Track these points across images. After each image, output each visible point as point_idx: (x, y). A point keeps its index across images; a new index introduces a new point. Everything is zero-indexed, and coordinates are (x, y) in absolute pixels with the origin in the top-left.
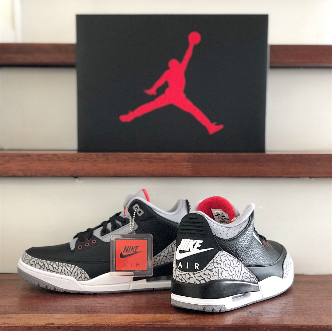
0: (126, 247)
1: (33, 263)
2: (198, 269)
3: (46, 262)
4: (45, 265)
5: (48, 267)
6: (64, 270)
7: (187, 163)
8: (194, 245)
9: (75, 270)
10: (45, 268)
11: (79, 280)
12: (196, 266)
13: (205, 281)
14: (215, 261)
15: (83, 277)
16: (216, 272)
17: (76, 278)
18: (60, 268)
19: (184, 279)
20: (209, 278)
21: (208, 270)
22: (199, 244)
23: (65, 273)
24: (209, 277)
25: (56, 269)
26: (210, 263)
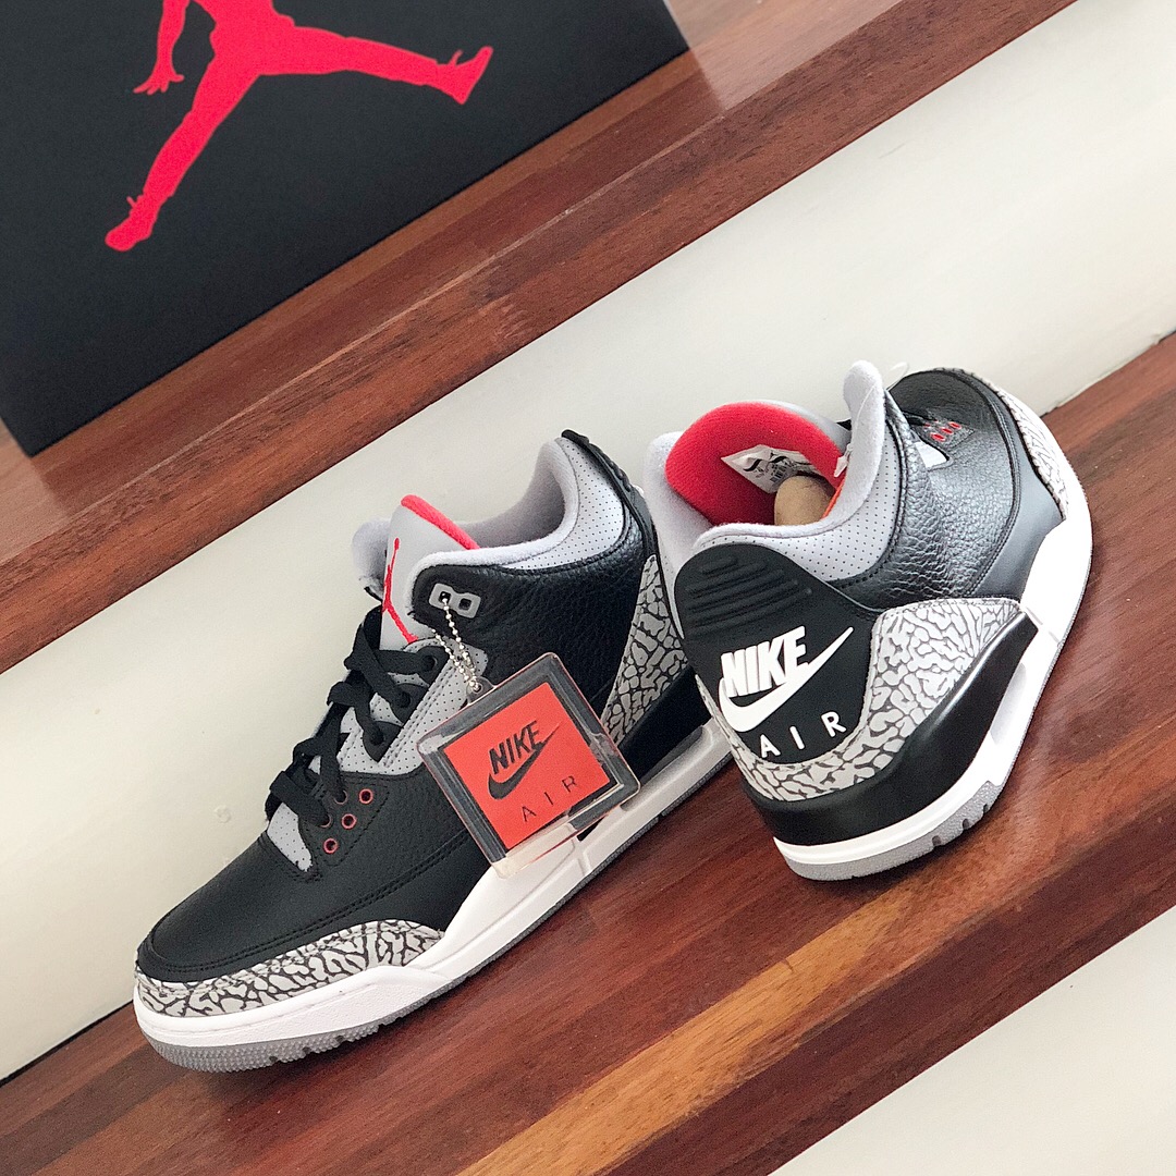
0: (492, 752)
1: (206, 1003)
2: (843, 729)
3: (252, 976)
4: (257, 986)
5: (270, 984)
6: (333, 960)
7: (492, 304)
8: (781, 659)
9: (372, 938)
10: (263, 995)
11: (405, 962)
12: (830, 726)
13: (889, 753)
14: (882, 667)
15: (413, 942)
16: (905, 700)
17: (390, 962)
18: (315, 963)
19: (810, 786)
20: (898, 736)
21: (877, 711)
22: (798, 645)
23: (343, 971)
24: (892, 732)
25: (303, 976)
26: (868, 685)
